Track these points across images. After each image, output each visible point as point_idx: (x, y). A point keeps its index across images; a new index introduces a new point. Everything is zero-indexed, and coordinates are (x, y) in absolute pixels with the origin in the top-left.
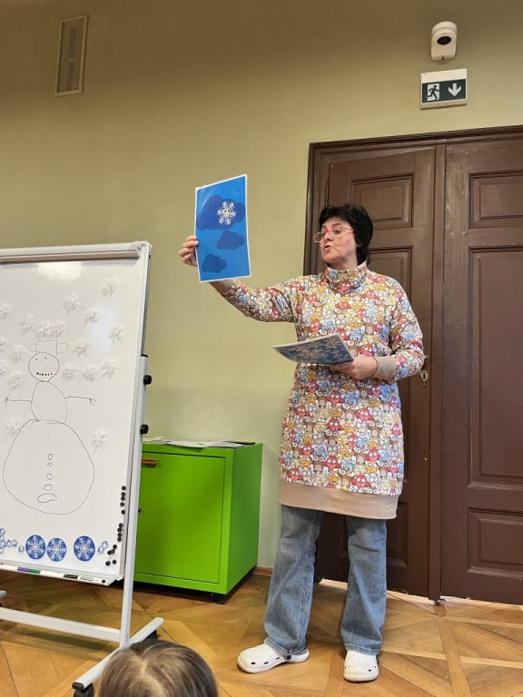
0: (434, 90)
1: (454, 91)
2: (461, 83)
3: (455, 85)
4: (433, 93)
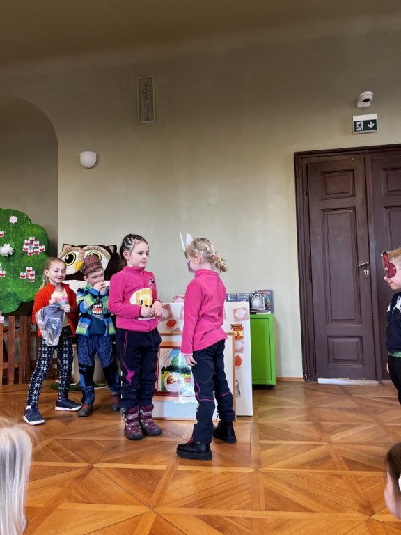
0: (360, 125)
1: (371, 126)
2: (374, 121)
3: (371, 123)
4: (360, 126)
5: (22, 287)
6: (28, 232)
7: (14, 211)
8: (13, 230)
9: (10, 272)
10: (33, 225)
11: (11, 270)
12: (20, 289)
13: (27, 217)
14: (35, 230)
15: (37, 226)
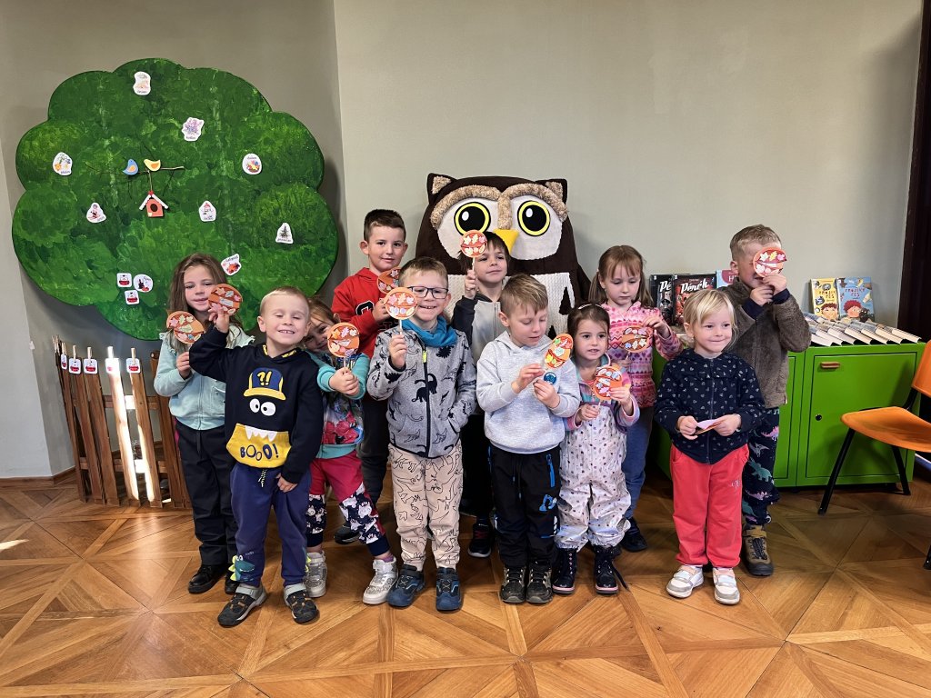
5: (263, 275)
6: (266, 134)
7: (221, 73)
8: (224, 128)
9: (226, 236)
10: (277, 116)
11: (231, 233)
12: (259, 280)
13: (259, 93)
14: (286, 128)
15: (289, 119)
